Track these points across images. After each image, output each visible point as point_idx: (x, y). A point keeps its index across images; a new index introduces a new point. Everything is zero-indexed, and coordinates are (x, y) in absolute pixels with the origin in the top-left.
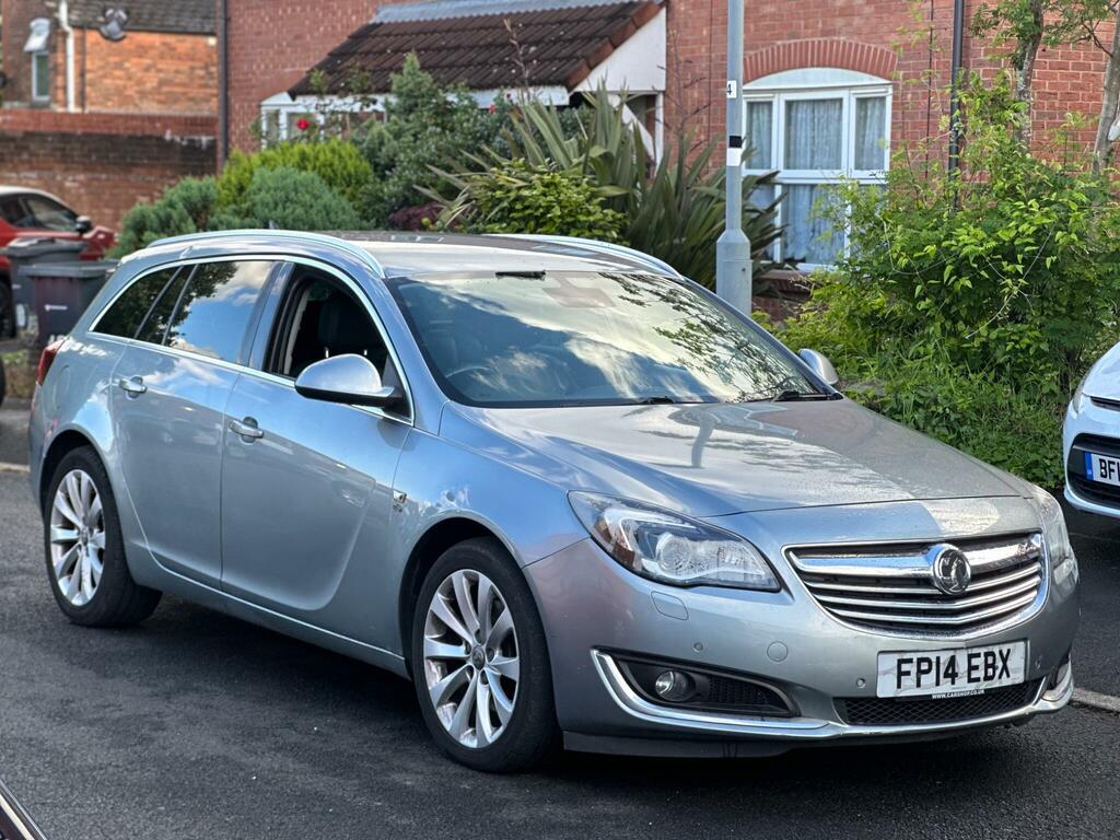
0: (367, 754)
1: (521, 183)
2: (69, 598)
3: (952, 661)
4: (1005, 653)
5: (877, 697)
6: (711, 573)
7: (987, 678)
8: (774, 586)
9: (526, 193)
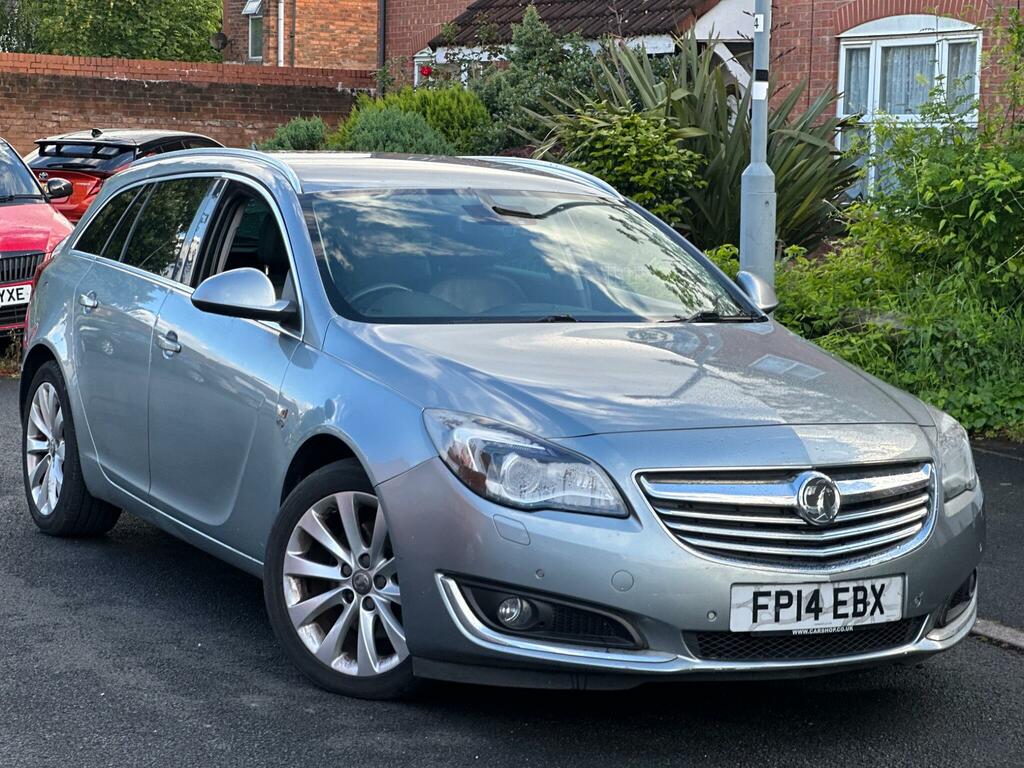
0: (233, 673)
1: (603, 124)
2: (39, 507)
3: (816, 595)
4: (878, 588)
5: (730, 632)
6: (556, 496)
7: (856, 614)
8: (623, 511)
9: (604, 133)
